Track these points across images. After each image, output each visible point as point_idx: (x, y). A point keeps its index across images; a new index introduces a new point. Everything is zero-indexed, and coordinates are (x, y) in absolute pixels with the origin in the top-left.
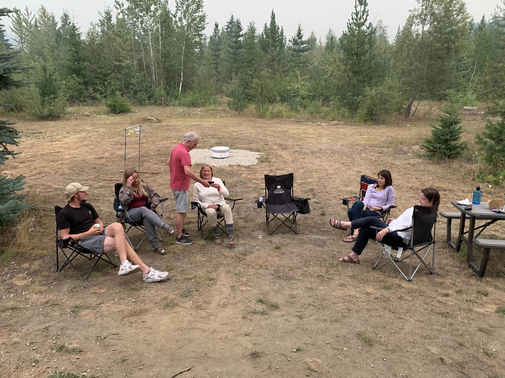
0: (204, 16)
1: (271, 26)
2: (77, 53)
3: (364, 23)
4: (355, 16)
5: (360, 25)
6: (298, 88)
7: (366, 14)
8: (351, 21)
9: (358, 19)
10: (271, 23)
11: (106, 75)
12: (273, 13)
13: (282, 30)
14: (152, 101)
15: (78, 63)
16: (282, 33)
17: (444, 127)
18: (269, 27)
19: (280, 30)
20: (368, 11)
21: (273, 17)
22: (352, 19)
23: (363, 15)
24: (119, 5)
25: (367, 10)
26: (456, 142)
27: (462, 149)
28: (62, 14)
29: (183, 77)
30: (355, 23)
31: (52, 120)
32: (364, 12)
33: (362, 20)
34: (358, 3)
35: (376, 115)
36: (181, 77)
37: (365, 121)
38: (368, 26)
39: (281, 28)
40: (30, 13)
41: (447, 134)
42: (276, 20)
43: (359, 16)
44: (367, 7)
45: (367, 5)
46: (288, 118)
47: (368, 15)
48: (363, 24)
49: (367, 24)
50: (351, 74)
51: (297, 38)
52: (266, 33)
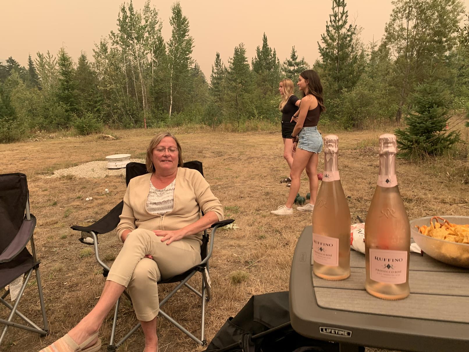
0: (190, 40)
1: (263, 49)
3: (344, 25)
4: (333, 18)
5: (338, 28)
7: (345, 15)
8: (329, 23)
9: (337, 22)
10: (264, 46)
11: (96, 102)
12: (264, 36)
13: (275, 52)
16: (274, 55)
18: (261, 50)
19: (272, 52)
21: (265, 40)
22: (331, 21)
23: (342, 17)
25: (345, 11)
27: (452, 142)
29: (173, 100)
30: (333, 26)
32: (343, 13)
33: (341, 23)
34: (335, 5)
36: (170, 100)
37: (346, 129)
38: (348, 28)
39: (273, 50)
42: (268, 43)
43: (337, 18)
44: (345, 8)
45: (345, 5)
47: (347, 16)
48: (342, 26)
49: (347, 26)
51: (291, 60)
52: (258, 55)
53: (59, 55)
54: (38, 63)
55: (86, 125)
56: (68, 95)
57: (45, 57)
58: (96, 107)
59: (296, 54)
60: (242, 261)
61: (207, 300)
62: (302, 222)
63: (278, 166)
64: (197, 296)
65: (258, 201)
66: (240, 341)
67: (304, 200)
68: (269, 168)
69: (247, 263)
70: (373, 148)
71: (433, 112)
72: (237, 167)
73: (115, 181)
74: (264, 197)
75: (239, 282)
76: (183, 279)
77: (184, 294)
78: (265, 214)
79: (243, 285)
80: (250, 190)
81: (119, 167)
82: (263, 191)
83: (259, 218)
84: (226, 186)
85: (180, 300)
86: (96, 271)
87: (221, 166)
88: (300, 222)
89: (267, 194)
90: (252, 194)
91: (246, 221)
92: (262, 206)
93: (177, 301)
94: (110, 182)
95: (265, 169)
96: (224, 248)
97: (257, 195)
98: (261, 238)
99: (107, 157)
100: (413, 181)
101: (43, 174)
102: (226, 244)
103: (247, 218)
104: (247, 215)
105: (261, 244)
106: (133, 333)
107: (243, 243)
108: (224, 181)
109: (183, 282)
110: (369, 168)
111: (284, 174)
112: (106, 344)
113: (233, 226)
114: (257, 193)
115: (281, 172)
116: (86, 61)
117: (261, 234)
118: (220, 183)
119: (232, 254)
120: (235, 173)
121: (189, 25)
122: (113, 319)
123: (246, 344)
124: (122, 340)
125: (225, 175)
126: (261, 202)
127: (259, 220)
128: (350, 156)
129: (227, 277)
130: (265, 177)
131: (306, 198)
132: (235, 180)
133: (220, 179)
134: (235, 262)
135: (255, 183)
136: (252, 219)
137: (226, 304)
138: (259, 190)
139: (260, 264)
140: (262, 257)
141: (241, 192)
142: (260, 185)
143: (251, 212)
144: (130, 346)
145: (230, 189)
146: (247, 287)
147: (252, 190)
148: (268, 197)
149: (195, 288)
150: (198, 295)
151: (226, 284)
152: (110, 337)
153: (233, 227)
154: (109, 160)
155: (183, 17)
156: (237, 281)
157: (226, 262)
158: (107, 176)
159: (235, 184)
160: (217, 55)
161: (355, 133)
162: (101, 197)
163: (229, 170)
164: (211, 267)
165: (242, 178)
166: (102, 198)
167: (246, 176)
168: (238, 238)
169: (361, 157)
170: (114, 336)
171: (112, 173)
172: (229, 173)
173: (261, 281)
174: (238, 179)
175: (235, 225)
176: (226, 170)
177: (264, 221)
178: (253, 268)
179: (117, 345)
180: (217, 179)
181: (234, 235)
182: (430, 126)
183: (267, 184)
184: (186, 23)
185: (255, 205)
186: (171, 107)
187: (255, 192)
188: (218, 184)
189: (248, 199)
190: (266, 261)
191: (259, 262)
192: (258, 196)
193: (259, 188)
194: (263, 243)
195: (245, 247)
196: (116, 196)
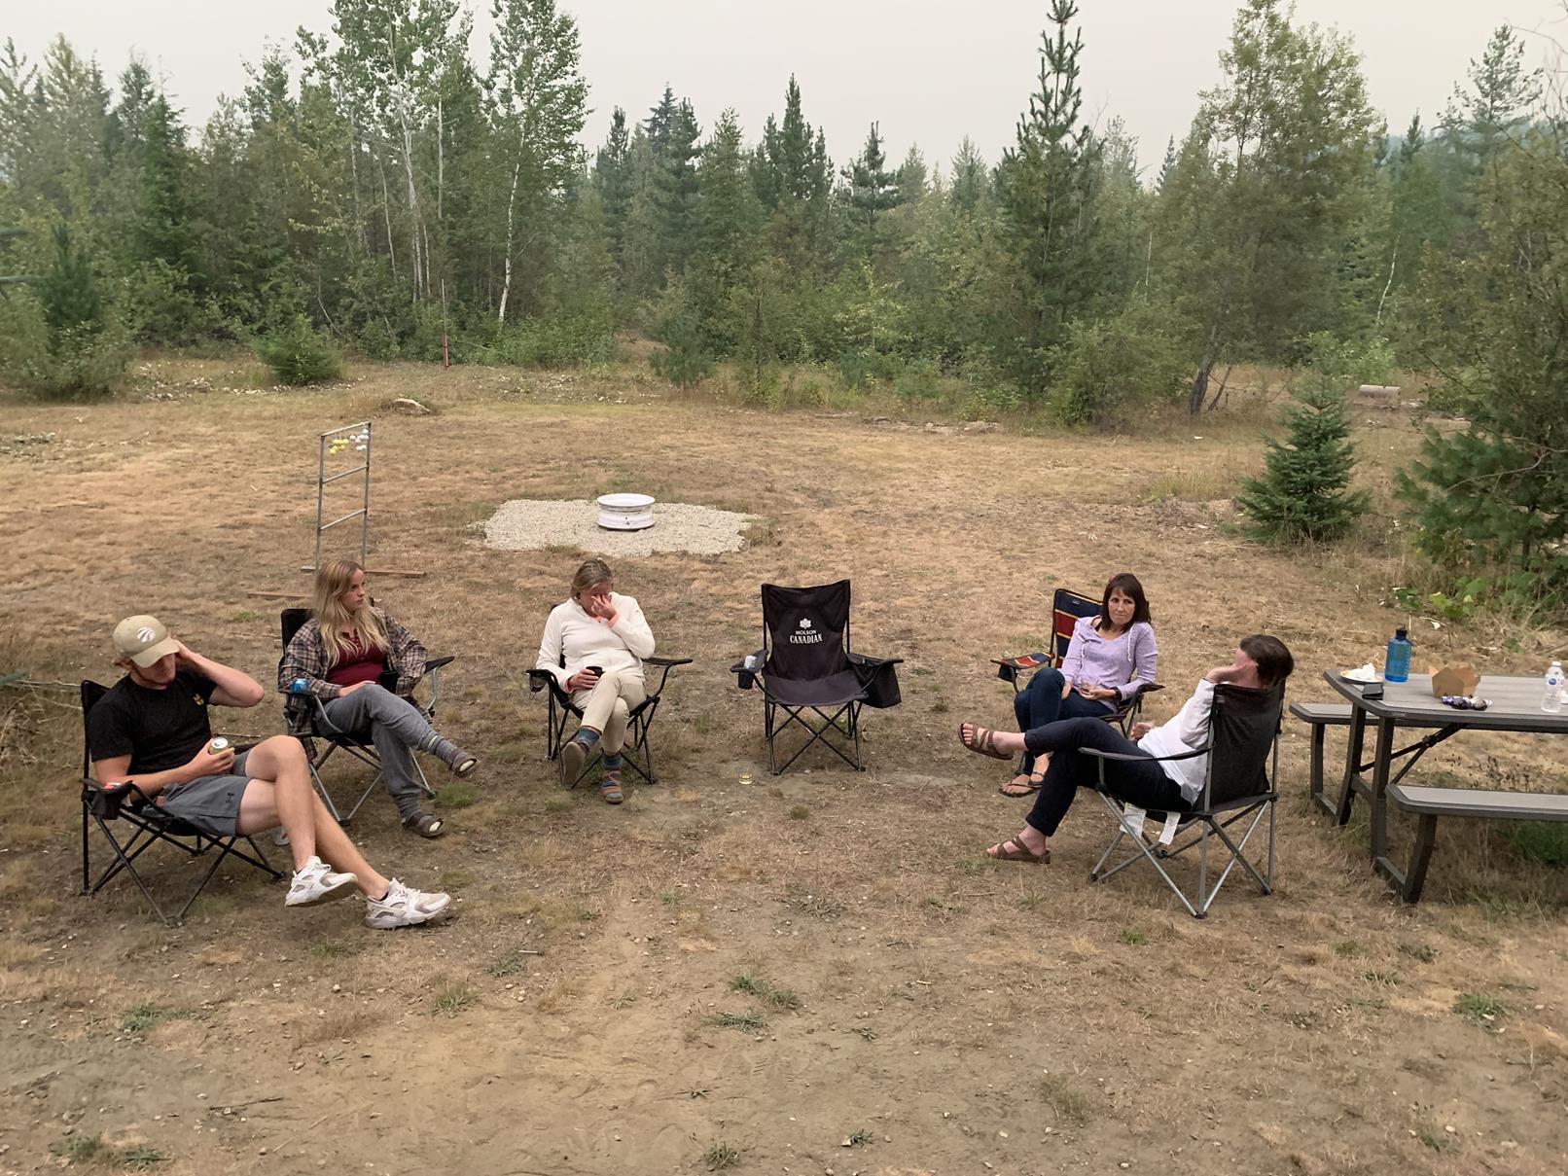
0: (580, 88)
1: (786, 126)
2: (171, 189)
3: (1068, 125)
4: (1039, 106)
5: (1055, 133)
6: (867, 318)
7: (1074, 99)
8: (1029, 119)
9: (1050, 115)
10: (788, 116)
11: (264, 264)
12: (792, 85)
13: (821, 139)
14: (412, 347)
15: (175, 224)
16: (820, 149)
17: (1302, 446)
18: (780, 128)
19: (814, 140)
20: (1079, 91)
21: (794, 98)
22: (1033, 112)
23: (1065, 101)
24: (313, 45)
25: (1075, 89)
26: (1338, 491)
27: (1356, 513)
28: (125, 67)
29: (511, 274)
30: (1039, 127)
31: (83, 402)
32: (1067, 93)
33: (1061, 118)
34: (1048, 68)
35: (1101, 405)
36: (504, 274)
37: (1070, 424)
38: (1079, 135)
39: (817, 133)
40: (19, 60)
41: (1312, 467)
42: (804, 108)
43: (1052, 105)
44: (1076, 79)
45: (1076, 73)
46: (837, 407)
47: (1077, 104)
48: (1064, 129)
49: (1077, 128)
50: (1027, 280)
51: (865, 165)
52: (770, 146)
55: (303, 356)
56: (175, 236)
59: (881, 148)
100: (1296, 597)
110: (1198, 560)
121: (578, 41)
155: (557, 14)
160: (616, 116)
169: (1164, 530)
186: (505, 296)
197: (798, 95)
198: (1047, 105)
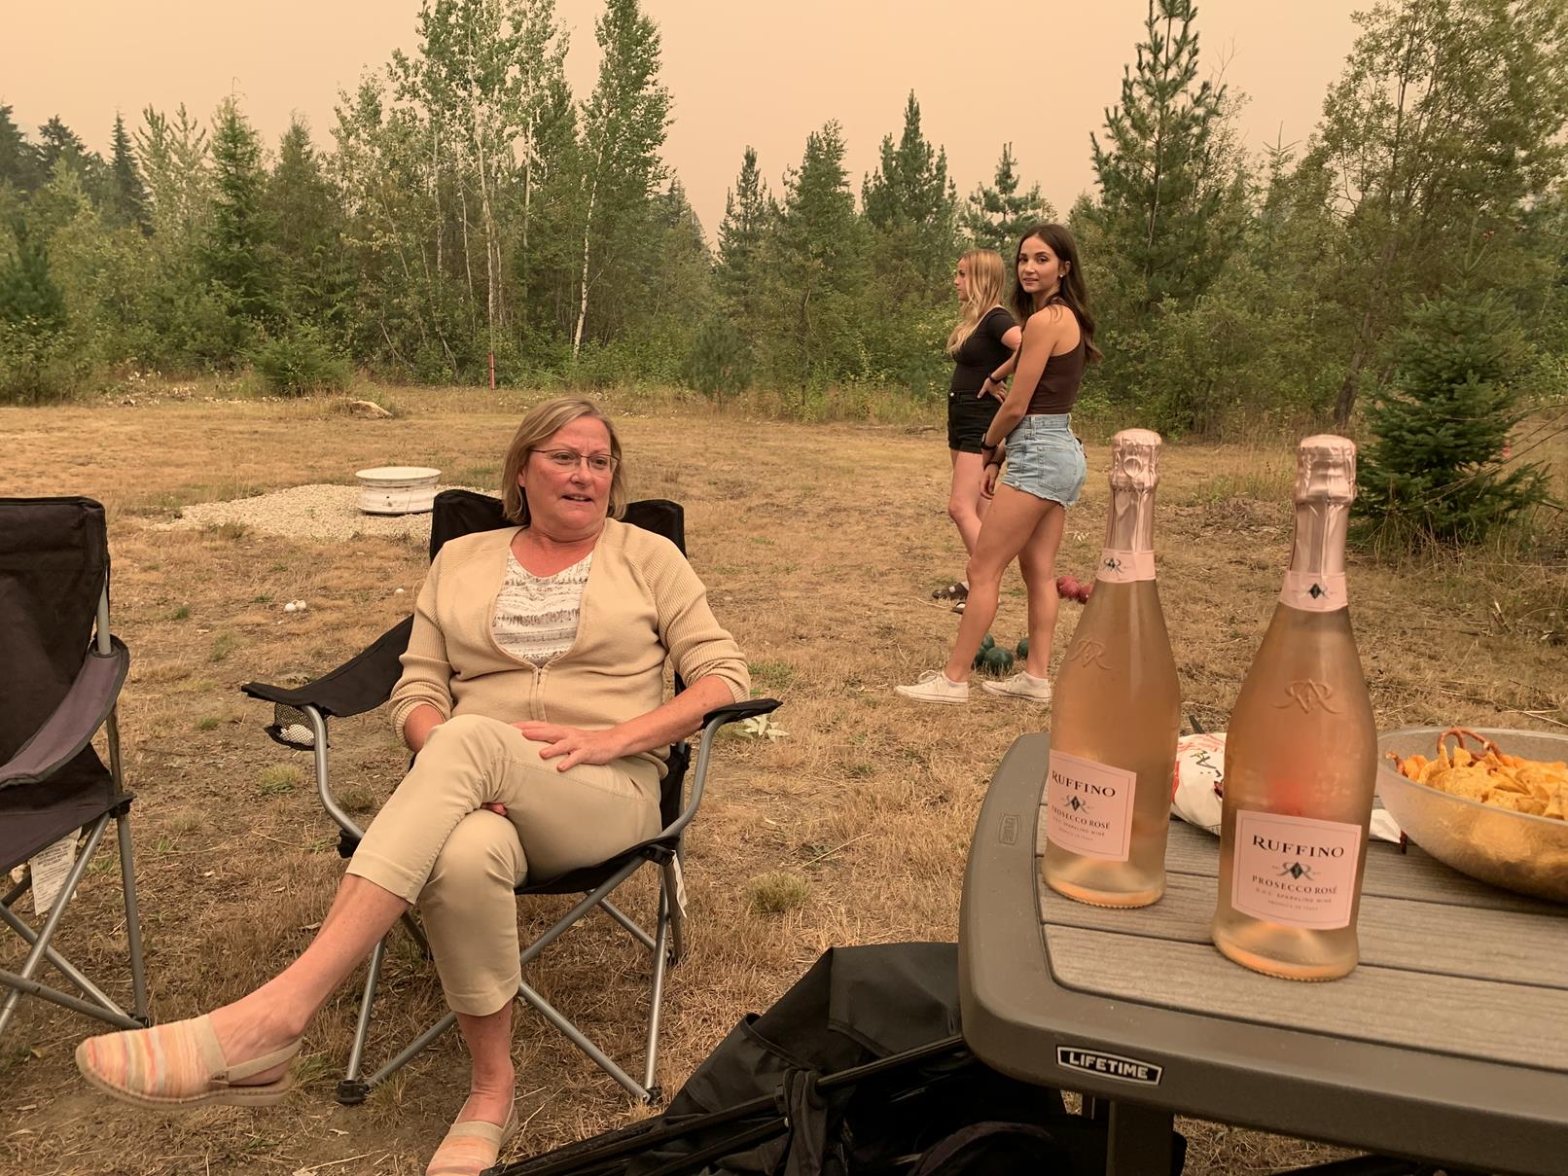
0: (661, 98)
1: (904, 145)
3: (1182, 82)
4: (1147, 56)
5: (1163, 92)
7: (1190, 47)
8: (1134, 74)
9: (1159, 69)
10: (906, 135)
12: (911, 102)
13: (942, 158)
14: (470, 374)
16: (941, 169)
18: (896, 148)
19: (934, 160)
20: (1196, 37)
21: (913, 115)
22: (1140, 67)
23: (1178, 54)
25: (1191, 35)
29: (588, 299)
30: (1147, 83)
32: (1183, 42)
33: (1173, 73)
34: (1157, 10)
36: (581, 299)
38: (1197, 93)
39: (937, 153)
42: (923, 126)
43: (1162, 56)
44: (1192, 23)
45: (1193, 16)
46: (883, 418)
47: (1196, 52)
48: (1177, 86)
49: (1194, 87)
50: (1125, 264)
51: (996, 190)
52: (886, 167)
53: (219, 123)
54: (145, 143)
55: (296, 364)
56: (239, 259)
57: (172, 126)
58: (331, 306)
59: (1014, 171)
60: (793, 843)
61: (672, 962)
62: (996, 733)
63: (927, 543)
64: (637, 945)
65: (855, 652)
66: (780, 1091)
67: (1010, 661)
68: (897, 548)
69: (806, 849)
70: (1250, 505)
71: (1465, 397)
72: (790, 536)
73: (383, 553)
74: (875, 641)
75: (778, 909)
76: (597, 886)
77: (596, 934)
78: (876, 696)
79: (789, 922)
80: (828, 613)
81: (398, 511)
82: (873, 620)
83: (857, 710)
84: (751, 595)
85: (582, 952)
86: (309, 841)
87: (739, 531)
88: (990, 730)
89: (887, 631)
90: (836, 629)
91: (811, 716)
92: (867, 670)
93: (572, 955)
94: (368, 555)
95: (883, 548)
96: (734, 797)
97: (852, 632)
98: (858, 772)
99: (361, 474)
100: (1378, 621)
101: (145, 513)
102: (742, 785)
103: (815, 705)
104: (815, 696)
105: (858, 793)
106: (423, 1048)
107: (798, 784)
108: (746, 578)
109: (596, 894)
110: (1231, 568)
111: (946, 571)
112: (335, 1076)
113: (768, 727)
114: (853, 628)
115: (937, 562)
116: (307, 148)
117: (859, 760)
118: (730, 586)
119: (761, 819)
120: (785, 554)
121: (659, 48)
122: (360, 998)
123: (799, 1104)
124: (388, 1065)
125: (750, 559)
126: (864, 659)
127: (855, 715)
128: (1174, 526)
129: (738, 892)
130: (882, 574)
131: (1014, 654)
132: (782, 578)
133: (732, 573)
134: (767, 844)
135: (846, 592)
136: (832, 709)
137: (733, 977)
138: (860, 617)
139: (849, 857)
140: (857, 833)
141: (800, 620)
142: (866, 600)
143: (829, 687)
144: (410, 1087)
145: (765, 606)
146: (805, 927)
147: (838, 615)
148: (889, 642)
149: (633, 917)
150: (642, 940)
151: (735, 913)
152: (349, 1055)
153: (769, 731)
154: (368, 484)
155: (640, 19)
156: (771, 905)
157: (737, 842)
158: (357, 536)
159: (783, 594)
160: (747, 157)
161: (1193, 449)
162: (337, 602)
163: (763, 546)
164: (690, 854)
165: (807, 573)
166: (339, 608)
167: (819, 568)
168: (783, 768)
169: (1209, 533)
170: (363, 1053)
171: (373, 527)
172: (762, 552)
173: (849, 912)
174: (793, 578)
175: (774, 725)
176: (753, 545)
177: (873, 718)
178: (826, 870)
179: (370, 1081)
180: (723, 571)
181: (769, 757)
182: (1451, 442)
183: (889, 599)
184: (651, 39)
185: (846, 666)
186: (581, 322)
187: (846, 622)
188: (724, 588)
189: (821, 643)
190: (870, 849)
191: (846, 849)
192: (855, 637)
193: (861, 610)
194: (863, 789)
195: (805, 800)
196: (385, 604)
197: (917, 113)
198: (1156, 58)
